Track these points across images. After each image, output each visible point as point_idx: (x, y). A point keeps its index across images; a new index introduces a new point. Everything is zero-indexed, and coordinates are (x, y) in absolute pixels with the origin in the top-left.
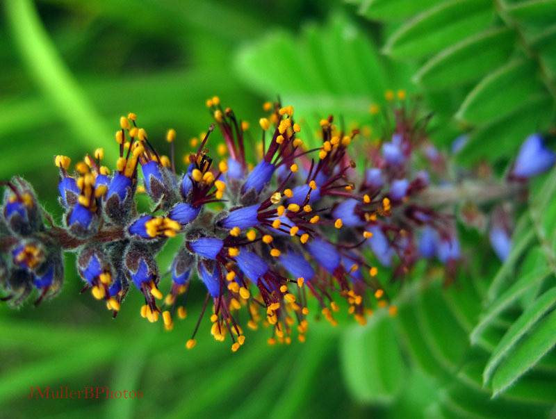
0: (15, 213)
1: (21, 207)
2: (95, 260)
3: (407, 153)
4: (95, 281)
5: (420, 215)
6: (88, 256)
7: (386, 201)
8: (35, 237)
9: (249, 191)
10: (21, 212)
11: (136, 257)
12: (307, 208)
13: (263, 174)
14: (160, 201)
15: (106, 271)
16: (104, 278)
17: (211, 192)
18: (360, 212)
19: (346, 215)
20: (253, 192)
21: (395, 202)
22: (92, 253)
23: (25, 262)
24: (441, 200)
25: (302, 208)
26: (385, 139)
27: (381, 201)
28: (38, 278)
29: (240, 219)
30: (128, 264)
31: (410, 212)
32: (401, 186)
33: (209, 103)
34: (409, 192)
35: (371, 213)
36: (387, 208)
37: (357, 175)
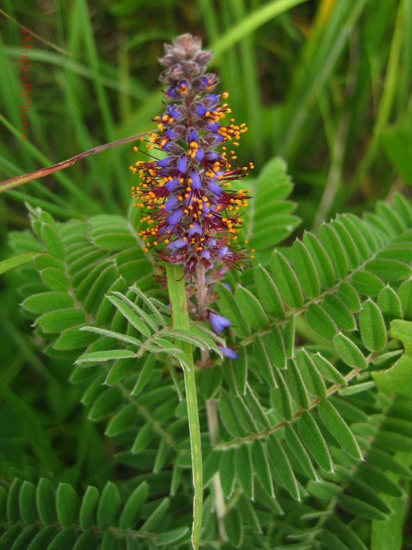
0: (203, 83)
1: (206, 86)
2: (180, 115)
3: (223, 259)
4: (170, 116)
5: (192, 264)
6: (182, 112)
7: (201, 249)
8: (192, 90)
9: (208, 183)
10: (203, 86)
11: (180, 132)
12: (200, 213)
13: (216, 190)
14: (205, 142)
15: (174, 121)
16: (171, 120)
17: (210, 170)
18: (196, 235)
19: (194, 229)
20: (207, 185)
21: (199, 252)
22: (183, 113)
23: (181, 88)
24: (198, 276)
25: (200, 210)
26: (230, 248)
27: (200, 246)
28: (173, 91)
29: (195, 180)
30: (177, 128)
31: (194, 259)
32: (207, 255)
33: (251, 164)
34: (204, 259)
35: (195, 241)
36: (198, 249)
37: (213, 233)
